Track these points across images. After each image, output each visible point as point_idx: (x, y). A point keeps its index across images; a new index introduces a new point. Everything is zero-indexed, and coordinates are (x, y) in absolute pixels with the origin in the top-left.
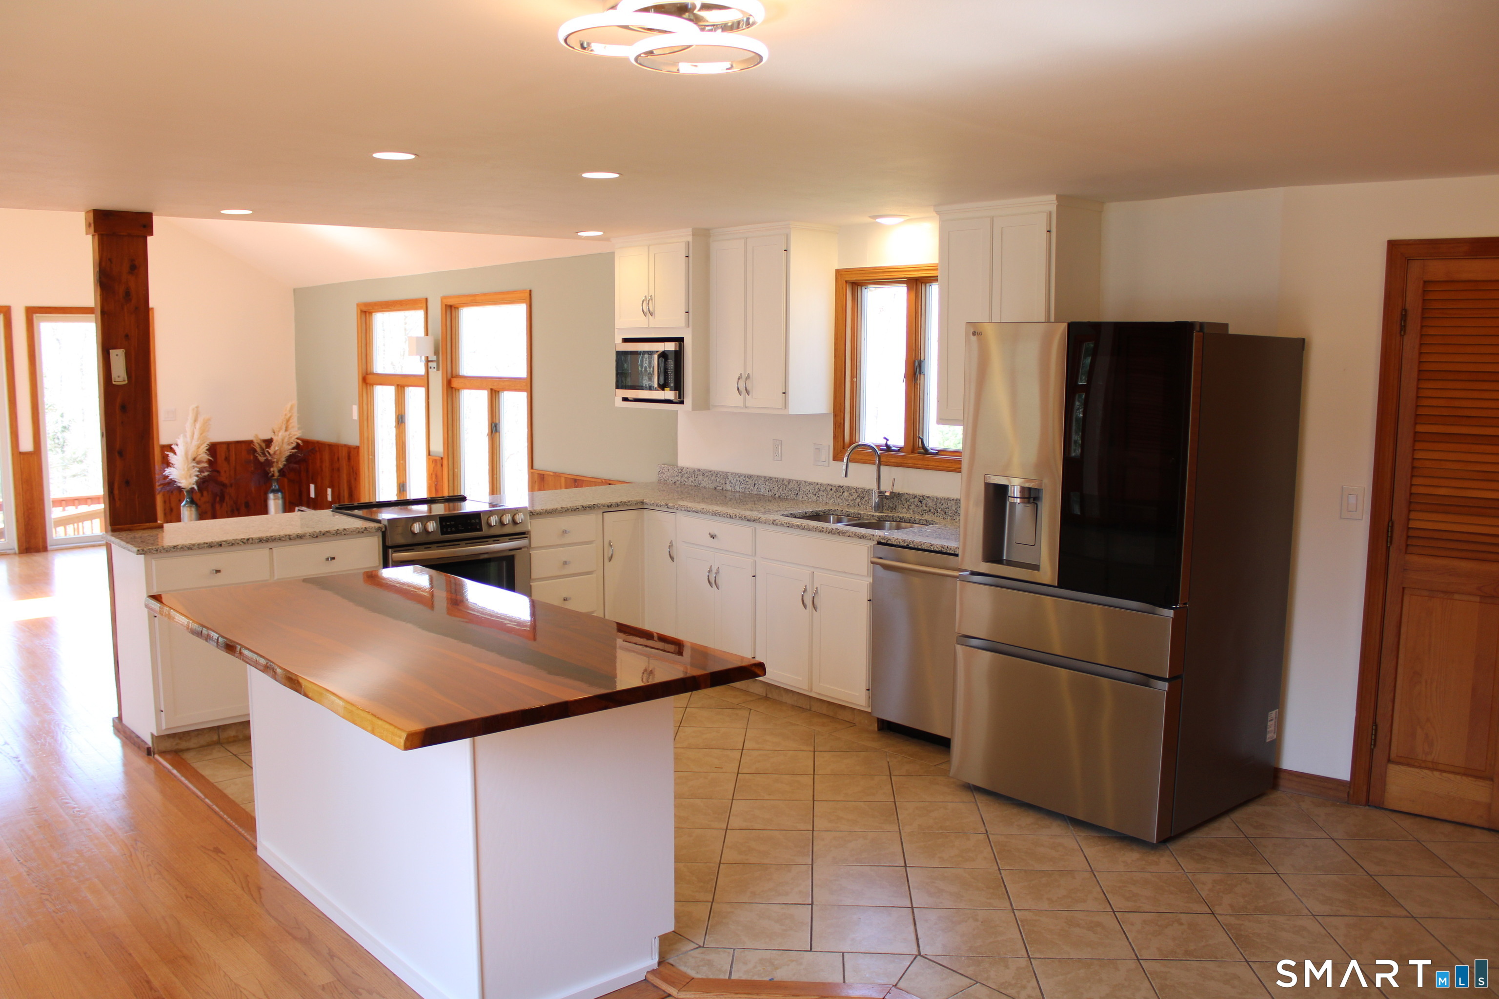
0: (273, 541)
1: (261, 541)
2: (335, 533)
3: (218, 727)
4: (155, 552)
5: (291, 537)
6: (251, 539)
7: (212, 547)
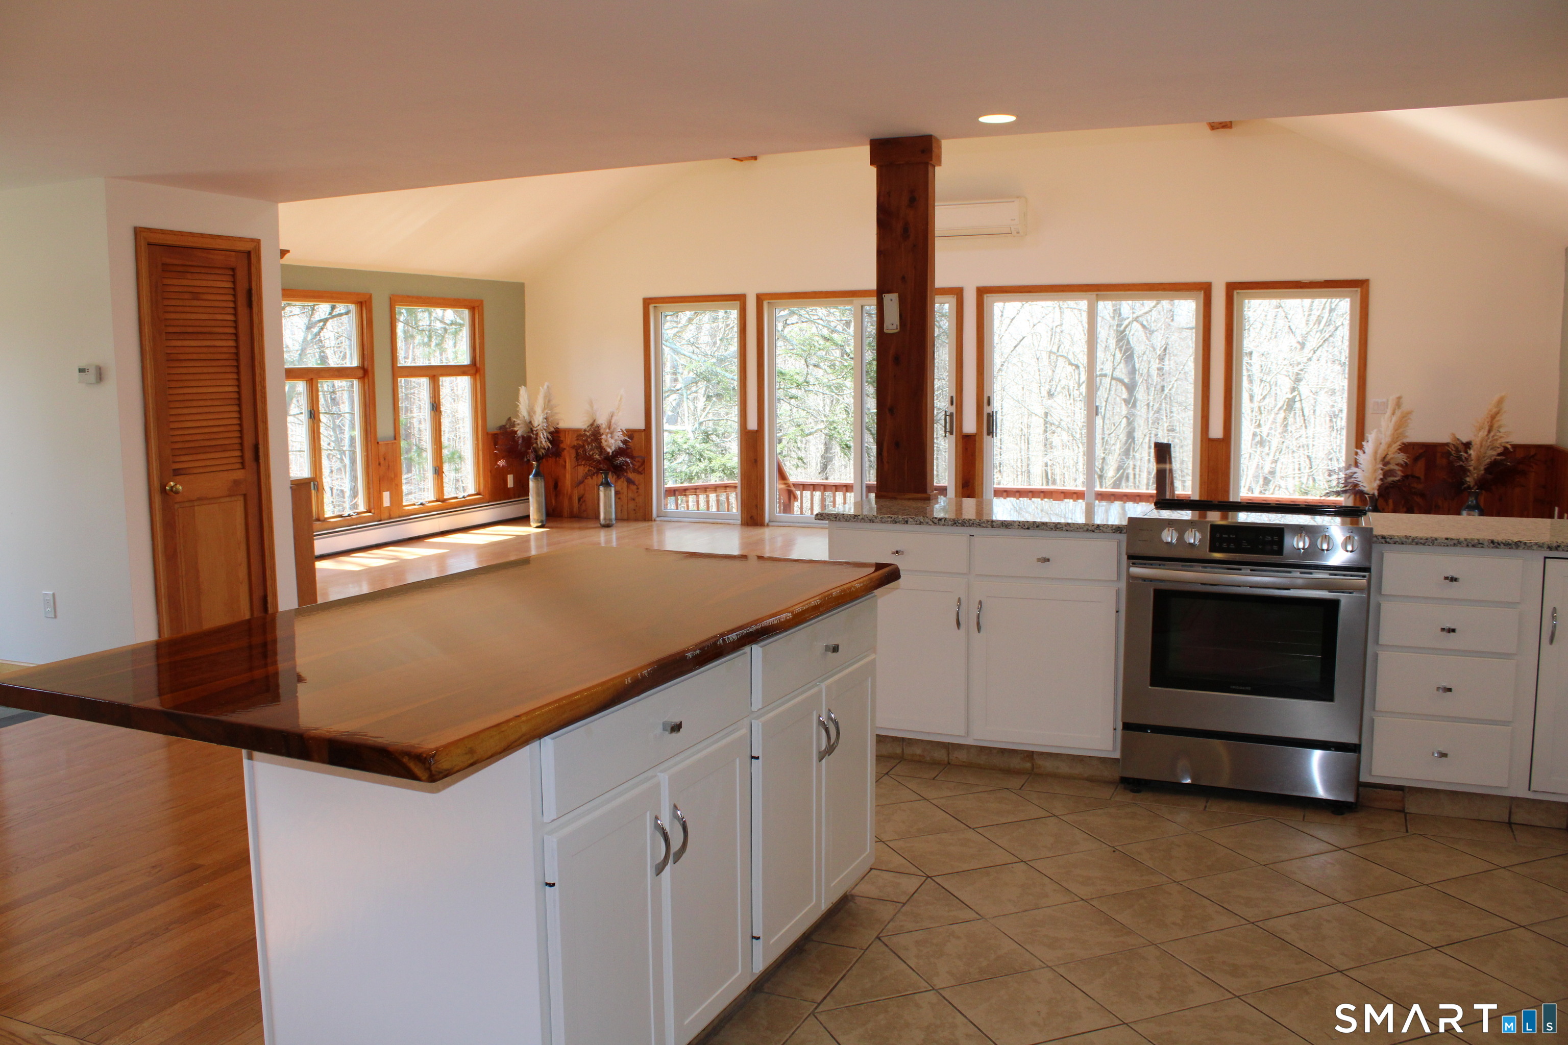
0: (971, 526)
1: (955, 523)
2: (1053, 527)
3: (903, 739)
4: (834, 519)
5: (994, 523)
6: (943, 520)
7: (896, 523)
